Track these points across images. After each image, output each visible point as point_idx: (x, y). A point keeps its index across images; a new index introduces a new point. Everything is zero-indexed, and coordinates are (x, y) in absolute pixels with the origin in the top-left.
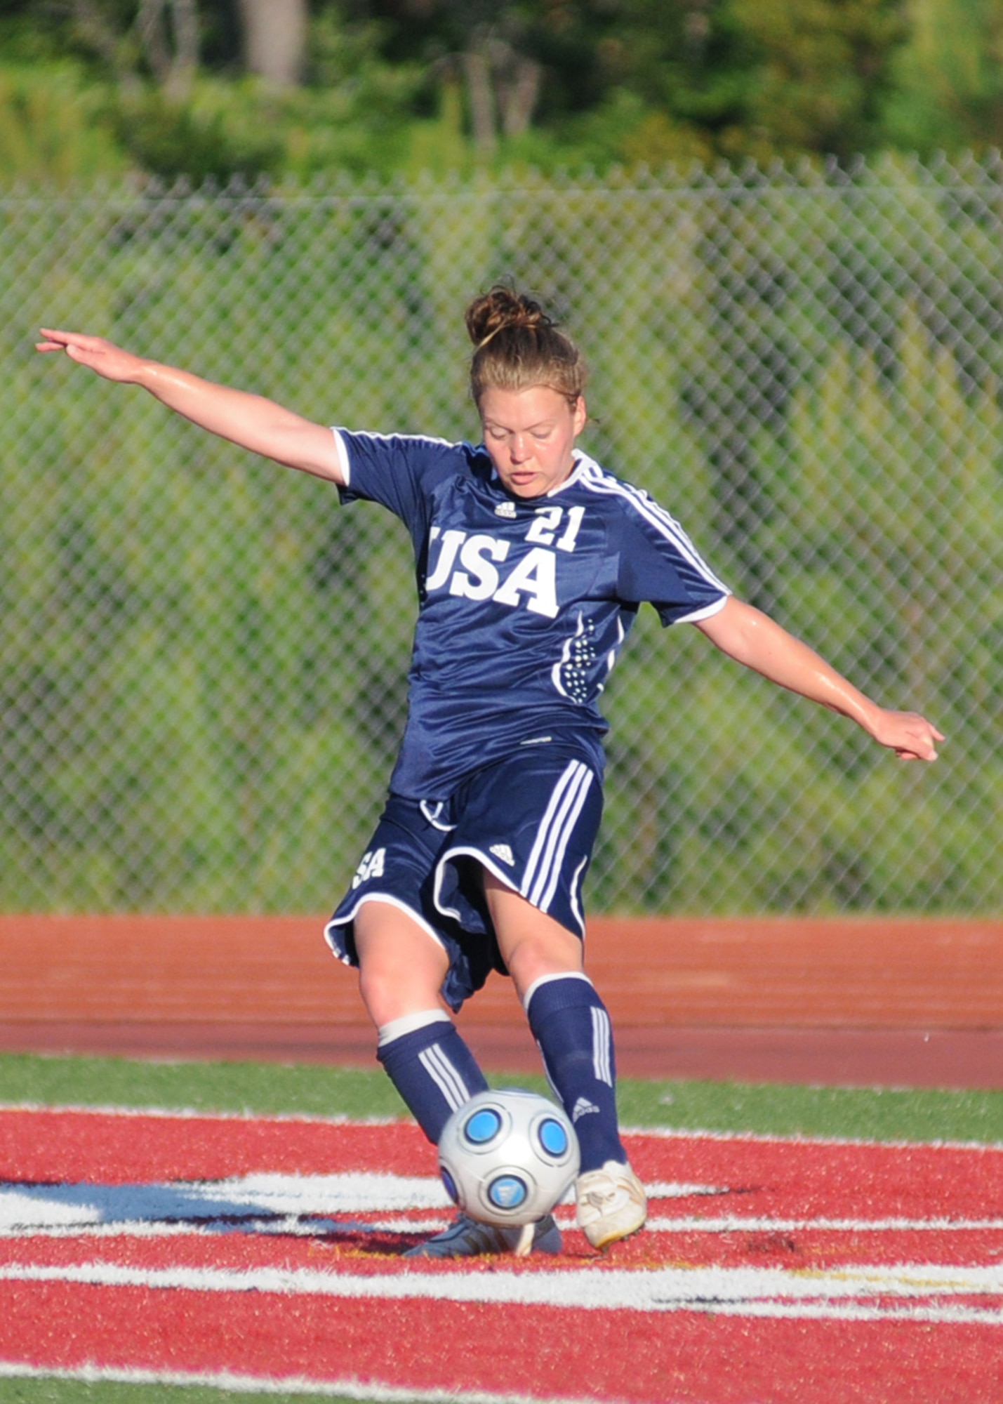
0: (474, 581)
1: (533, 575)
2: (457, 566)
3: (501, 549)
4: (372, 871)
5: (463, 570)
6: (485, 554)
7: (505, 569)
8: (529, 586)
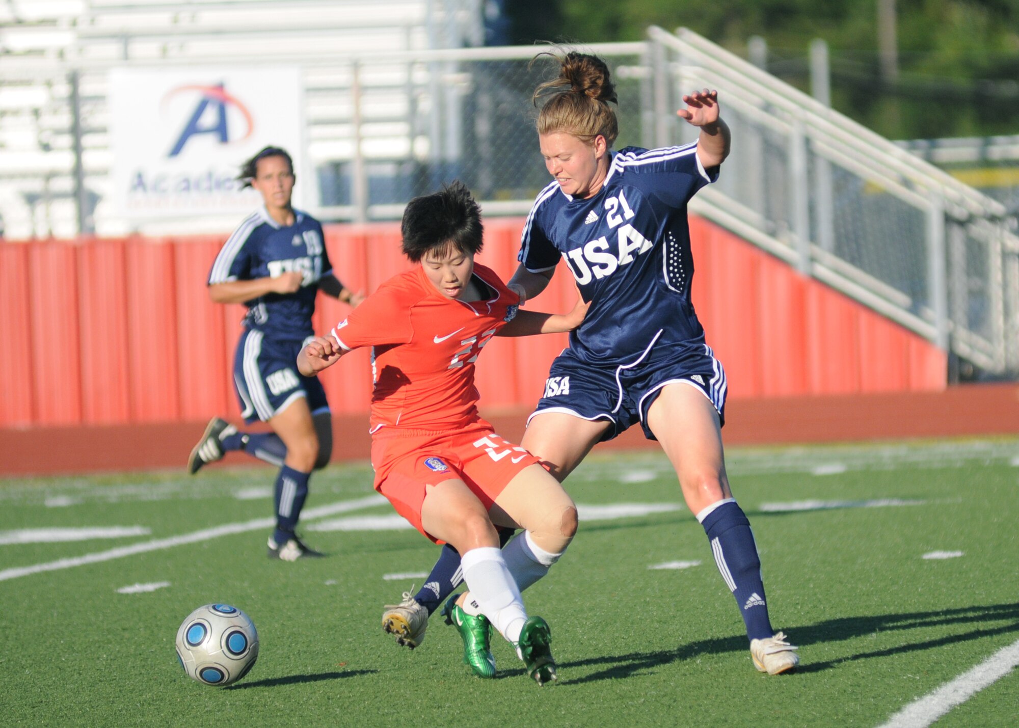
0: (604, 266)
1: (629, 242)
2: (590, 265)
3: (603, 243)
4: (562, 390)
5: (595, 264)
6: (598, 250)
7: (614, 250)
8: (632, 248)
